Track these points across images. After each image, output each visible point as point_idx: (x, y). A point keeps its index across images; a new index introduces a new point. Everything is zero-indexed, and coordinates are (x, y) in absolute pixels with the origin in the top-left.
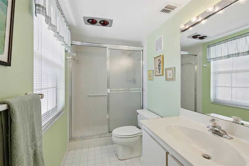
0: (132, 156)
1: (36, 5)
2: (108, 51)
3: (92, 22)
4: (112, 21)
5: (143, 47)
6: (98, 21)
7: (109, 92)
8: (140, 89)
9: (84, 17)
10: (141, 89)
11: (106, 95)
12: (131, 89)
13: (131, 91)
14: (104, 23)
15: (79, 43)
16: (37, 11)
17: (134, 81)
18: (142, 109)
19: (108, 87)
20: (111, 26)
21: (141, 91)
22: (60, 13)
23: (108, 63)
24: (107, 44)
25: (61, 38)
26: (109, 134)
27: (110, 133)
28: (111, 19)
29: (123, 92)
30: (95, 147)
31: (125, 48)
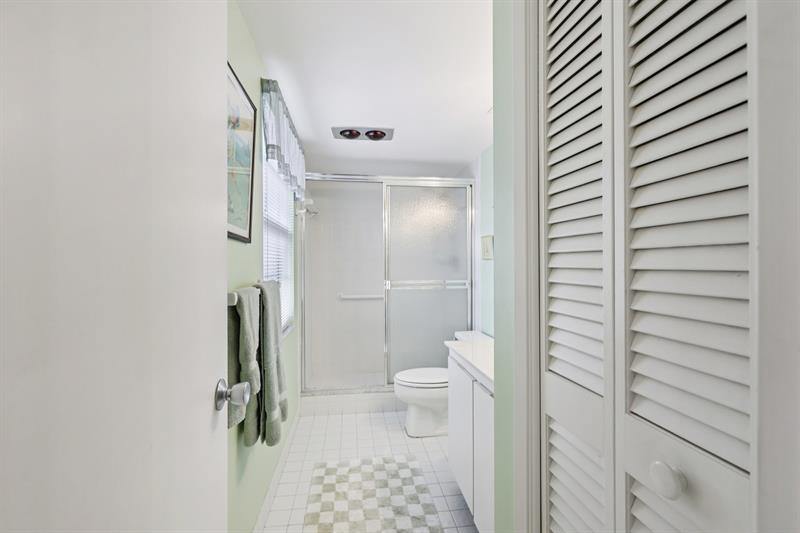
0: (438, 432)
1: (268, 147)
2: (386, 192)
3: (352, 134)
4: (392, 131)
5: (473, 177)
6: (363, 133)
7: (388, 287)
8: (463, 281)
9: (333, 129)
10: (468, 282)
11: (382, 299)
12: (448, 282)
13: (448, 287)
14: (376, 135)
15: (317, 176)
16: (270, 155)
17: (454, 262)
18: (472, 329)
19: (387, 276)
20: (391, 139)
21: (468, 286)
22: (298, 146)
23: (386, 214)
24: (384, 174)
25: (292, 179)
26: (387, 388)
27: (391, 386)
28: (390, 127)
29: (431, 287)
30: (356, 413)
31: (434, 182)
